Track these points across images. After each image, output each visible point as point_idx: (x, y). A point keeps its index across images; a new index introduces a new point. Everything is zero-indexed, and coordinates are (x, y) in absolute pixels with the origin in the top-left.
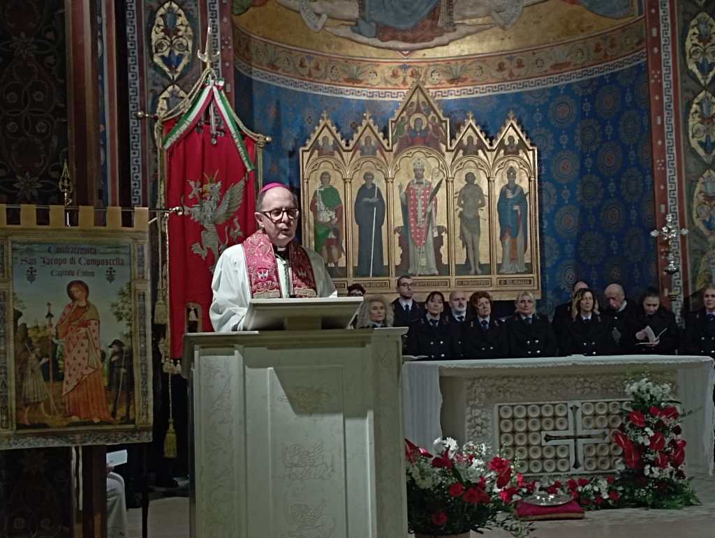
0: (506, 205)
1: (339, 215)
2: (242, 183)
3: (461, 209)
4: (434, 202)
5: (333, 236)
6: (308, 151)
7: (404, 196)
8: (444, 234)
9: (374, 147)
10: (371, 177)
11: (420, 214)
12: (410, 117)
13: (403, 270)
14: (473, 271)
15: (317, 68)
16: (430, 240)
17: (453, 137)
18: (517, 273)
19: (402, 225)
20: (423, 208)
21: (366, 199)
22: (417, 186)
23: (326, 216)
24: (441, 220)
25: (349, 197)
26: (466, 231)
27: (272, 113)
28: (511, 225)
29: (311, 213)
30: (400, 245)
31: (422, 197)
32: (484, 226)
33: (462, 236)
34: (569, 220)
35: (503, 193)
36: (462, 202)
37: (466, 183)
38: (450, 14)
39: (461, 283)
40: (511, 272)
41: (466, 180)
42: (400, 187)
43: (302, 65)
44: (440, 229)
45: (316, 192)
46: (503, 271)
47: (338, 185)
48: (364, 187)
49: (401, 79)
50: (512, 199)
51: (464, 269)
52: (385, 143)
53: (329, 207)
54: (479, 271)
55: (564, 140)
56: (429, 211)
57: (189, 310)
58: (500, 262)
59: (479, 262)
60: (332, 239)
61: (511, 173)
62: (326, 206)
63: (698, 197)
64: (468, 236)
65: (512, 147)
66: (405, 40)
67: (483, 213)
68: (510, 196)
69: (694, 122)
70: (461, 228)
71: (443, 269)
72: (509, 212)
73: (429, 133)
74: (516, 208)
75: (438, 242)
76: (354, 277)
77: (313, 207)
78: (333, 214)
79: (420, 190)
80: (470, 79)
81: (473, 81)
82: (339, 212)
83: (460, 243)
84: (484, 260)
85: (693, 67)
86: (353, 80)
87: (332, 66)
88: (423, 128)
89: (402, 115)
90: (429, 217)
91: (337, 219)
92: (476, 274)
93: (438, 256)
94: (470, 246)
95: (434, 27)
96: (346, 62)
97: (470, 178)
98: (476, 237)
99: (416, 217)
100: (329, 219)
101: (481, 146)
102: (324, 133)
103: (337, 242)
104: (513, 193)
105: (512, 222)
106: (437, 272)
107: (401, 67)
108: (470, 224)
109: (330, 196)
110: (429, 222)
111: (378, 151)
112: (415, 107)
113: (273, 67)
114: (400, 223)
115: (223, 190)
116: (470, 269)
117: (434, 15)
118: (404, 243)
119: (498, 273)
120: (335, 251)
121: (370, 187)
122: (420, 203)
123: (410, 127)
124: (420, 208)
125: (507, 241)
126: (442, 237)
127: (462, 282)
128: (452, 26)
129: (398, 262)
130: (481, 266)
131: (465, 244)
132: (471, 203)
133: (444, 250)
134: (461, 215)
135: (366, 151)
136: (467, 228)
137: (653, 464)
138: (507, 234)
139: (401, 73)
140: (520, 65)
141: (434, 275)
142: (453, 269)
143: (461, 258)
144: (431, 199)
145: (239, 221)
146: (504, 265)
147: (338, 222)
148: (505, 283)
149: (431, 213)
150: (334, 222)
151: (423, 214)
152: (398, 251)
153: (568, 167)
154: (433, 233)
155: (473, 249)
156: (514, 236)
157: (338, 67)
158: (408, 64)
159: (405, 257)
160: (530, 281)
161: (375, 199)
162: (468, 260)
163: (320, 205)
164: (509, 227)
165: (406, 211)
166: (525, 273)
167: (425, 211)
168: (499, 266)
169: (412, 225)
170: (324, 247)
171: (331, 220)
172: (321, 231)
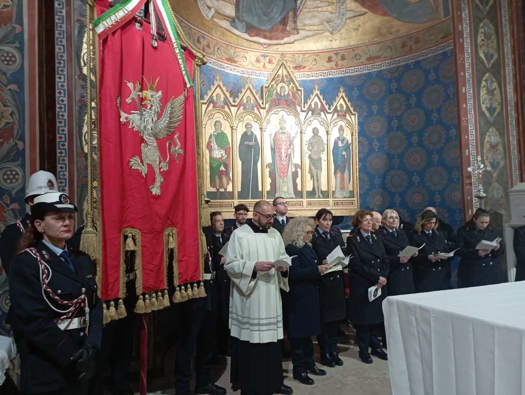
0: (338, 151)
1: (228, 152)
3: (310, 153)
4: (292, 147)
5: (223, 169)
6: (205, 104)
7: (273, 142)
9: (252, 105)
10: (250, 126)
11: (283, 155)
12: (277, 85)
13: (272, 194)
14: (317, 196)
15: (208, 46)
16: (290, 173)
17: (306, 102)
18: (345, 197)
19: (272, 162)
20: (285, 151)
21: (247, 143)
22: (281, 135)
23: (218, 153)
24: (296, 160)
25: (234, 140)
26: (313, 168)
29: (207, 151)
30: (270, 177)
31: (284, 143)
33: (311, 171)
34: (378, 162)
35: (336, 143)
36: (311, 148)
37: (313, 135)
38: (295, 22)
40: (341, 197)
41: (313, 133)
42: (270, 135)
43: (198, 41)
44: (296, 166)
45: (211, 135)
46: (336, 196)
48: (245, 133)
49: (262, 64)
50: (342, 147)
51: (312, 194)
52: (260, 102)
53: (220, 146)
54: (321, 196)
55: (375, 108)
58: (334, 190)
59: (321, 190)
60: (223, 171)
61: (341, 129)
62: (219, 146)
63: (487, 146)
64: (314, 172)
65: (342, 112)
66: (265, 37)
67: (324, 156)
68: (340, 145)
70: (310, 165)
71: (299, 194)
72: (340, 156)
73: (290, 97)
74: (344, 153)
75: (295, 175)
76: (238, 199)
77: (209, 147)
78: (223, 152)
79: (283, 137)
80: (308, 67)
81: (310, 69)
82: (228, 151)
83: (308, 176)
84: (324, 188)
85: (482, 55)
86: (231, 60)
87: (218, 47)
88: (286, 93)
89: (272, 83)
90: (289, 156)
91: (226, 156)
92: (319, 197)
93: (295, 185)
95: (284, 30)
96: (227, 46)
97: (315, 131)
98: (319, 171)
99: (280, 156)
100: (220, 156)
101: (323, 109)
103: (227, 173)
104: (342, 143)
105: (342, 164)
106: (294, 196)
107: (262, 56)
108: (315, 163)
110: (289, 161)
111: (255, 108)
112: (280, 78)
114: (270, 160)
116: (315, 194)
117: (284, 22)
118: (272, 176)
119: (333, 198)
120: (224, 180)
121: (249, 133)
122: (283, 147)
123: (277, 92)
124: (283, 151)
125: (339, 175)
126: (298, 171)
127: (310, 203)
128: (296, 30)
129: (268, 188)
130: (322, 192)
131: (312, 177)
132: (316, 148)
133: (298, 181)
134: (310, 157)
135: (247, 107)
136: (314, 166)
138: (338, 171)
139: (262, 59)
140: (343, 58)
141: (292, 198)
142: (305, 194)
143: (309, 187)
144: (290, 145)
146: (337, 192)
147: (227, 158)
148: (338, 204)
149: (290, 154)
150: (224, 158)
151: (286, 155)
152: (268, 181)
153: (378, 127)
154: (292, 169)
155: (318, 181)
156: (343, 172)
157: (221, 49)
158: (266, 54)
159: (273, 185)
160: (353, 203)
161: (252, 143)
162: (314, 188)
163: (214, 145)
164: (339, 166)
165: (275, 152)
166: (349, 197)
167: (286, 153)
168: (334, 193)
169: (278, 162)
170: (217, 177)
171: (222, 156)
172: (215, 165)
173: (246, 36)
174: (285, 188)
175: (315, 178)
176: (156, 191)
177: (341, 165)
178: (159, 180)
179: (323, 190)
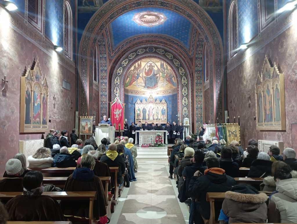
0: (163, 111)
2: (121, 110)
4: (153, 111)
6: (136, 104)
7: (149, 110)
11: (151, 112)
12: (150, 99)
13: (149, 119)
15: (139, 93)
17: (155, 102)
18: (164, 120)
23: (138, 112)
25: (141, 110)
27: (131, 99)
32: (160, 114)
34: (170, 113)
35: (162, 109)
38: (157, 85)
39: (156, 121)
41: (157, 108)
42: (148, 108)
43: (136, 92)
44: (154, 114)
45: (137, 109)
47: (140, 108)
48: (143, 108)
51: (157, 119)
52: (146, 103)
55: (170, 102)
63: (183, 111)
64: (157, 115)
65: (163, 103)
66: (151, 88)
67: (159, 112)
69: (183, 101)
71: (154, 119)
73: (152, 101)
75: (153, 116)
84: (159, 118)
86: (144, 94)
95: (155, 87)
96: (143, 92)
101: (159, 103)
102: (139, 102)
103: (140, 116)
104: (164, 109)
109: (139, 110)
113: (132, 93)
114: (148, 113)
115: (119, 110)
117: (155, 85)
118: (149, 116)
120: (140, 117)
122: (151, 110)
123: (150, 101)
128: (157, 87)
133: (154, 117)
134: (156, 112)
135: (144, 104)
137: (158, 142)
140: (165, 92)
147: (140, 113)
152: (148, 117)
153: (170, 106)
156: (164, 115)
160: (166, 121)
161: (145, 110)
163: (138, 111)
168: (161, 119)
172: (138, 114)
173: (147, 89)
174: (151, 118)
176: (117, 120)
177: (163, 114)
178: (118, 118)
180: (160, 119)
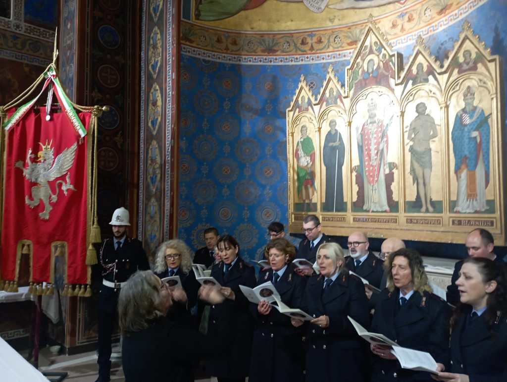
0: (462, 133)
1: (312, 160)
3: (411, 143)
4: (385, 139)
5: (309, 178)
6: (291, 111)
7: (360, 137)
8: (394, 171)
9: (335, 97)
10: (334, 123)
11: (373, 153)
13: (359, 205)
14: (424, 209)
15: (320, 42)
16: (382, 177)
17: (400, 69)
18: (476, 212)
19: (359, 164)
20: (376, 146)
21: (331, 144)
22: (371, 125)
23: (305, 161)
24: (392, 156)
26: (416, 165)
27: (267, 86)
28: (468, 155)
29: (295, 160)
30: (356, 183)
31: (375, 136)
33: (413, 170)
35: (459, 119)
36: (413, 136)
37: (417, 114)
40: (468, 211)
41: (417, 111)
42: (357, 129)
43: (303, 43)
44: (392, 166)
45: (298, 142)
46: (457, 209)
47: (312, 135)
48: (329, 133)
50: (470, 124)
51: (416, 205)
54: (431, 209)
56: (381, 148)
57: (23, 246)
58: (454, 198)
59: (431, 199)
60: (308, 180)
61: (469, 93)
62: (305, 152)
64: (419, 171)
65: (468, 64)
68: (467, 120)
70: (412, 162)
71: (393, 206)
72: (467, 141)
73: (380, 71)
74: (475, 134)
75: (389, 179)
77: (296, 155)
78: (308, 159)
79: (373, 128)
80: (455, 3)
81: (458, 4)
82: (313, 157)
86: (355, 42)
87: (335, 36)
88: (375, 67)
89: (358, 61)
90: (381, 154)
91: (311, 163)
92: (427, 211)
93: (389, 193)
94: (421, 181)
96: (350, 28)
97: (421, 109)
98: (427, 171)
99: (369, 155)
100: (306, 164)
103: (312, 182)
104: (471, 117)
105: (470, 153)
106: (387, 208)
107: (399, 17)
108: (421, 157)
109: (307, 144)
110: (381, 160)
111: (338, 100)
112: (368, 50)
113: (270, 50)
114: (356, 162)
116: (421, 206)
118: (360, 182)
119: (451, 212)
120: (310, 190)
121: (333, 132)
122: (373, 141)
123: (363, 71)
124: (373, 147)
125: (464, 174)
126: (393, 173)
127: (411, 220)
129: (355, 199)
130: (433, 204)
131: (416, 179)
132: (421, 135)
133: (394, 186)
134: (412, 150)
135: (330, 101)
136: (418, 163)
138: (463, 166)
139: (399, 22)
141: (386, 211)
142: (402, 206)
143: (411, 197)
144: (382, 138)
145: (70, 177)
146: (460, 202)
147: (312, 165)
148: (460, 223)
149: (382, 150)
150: (310, 165)
151: (376, 151)
152: (356, 188)
154: (384, 170)
155: (424, 184)
157: (340, 35)
158: (405, 11)
159: (361, 193)
160: (492, 222)
161: (337, 143)
162: (418, 197)
163: (301, 153)
164: (466, 157)
165: (362, 151)
166: (487, 212)
167: (377, 149)
168: (454, 204)
169: (367, 163)
170: (303, 187)
171: (308, 164)
172: (302, 174)
174: (377, 198)
175: (420, 181)
176: (45, 215)
178: (49, 208)
179: (433, 200)
180: (436, 206)
